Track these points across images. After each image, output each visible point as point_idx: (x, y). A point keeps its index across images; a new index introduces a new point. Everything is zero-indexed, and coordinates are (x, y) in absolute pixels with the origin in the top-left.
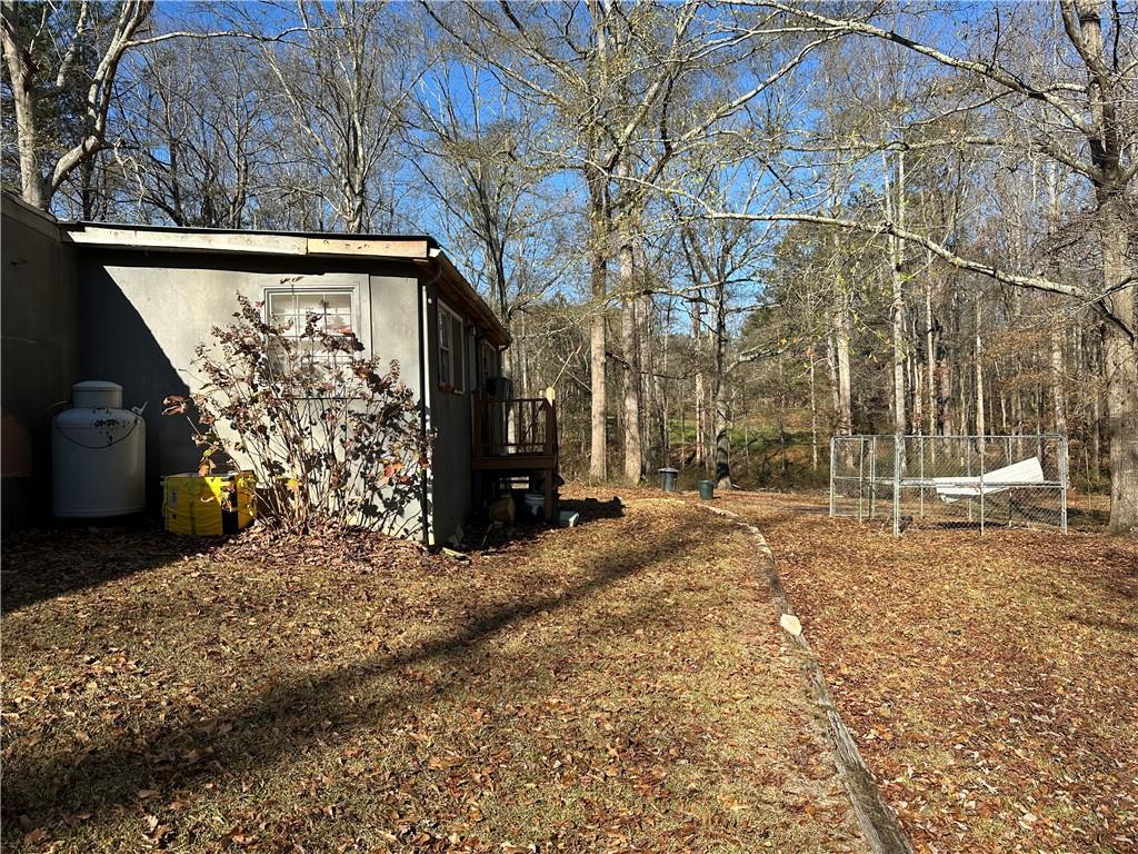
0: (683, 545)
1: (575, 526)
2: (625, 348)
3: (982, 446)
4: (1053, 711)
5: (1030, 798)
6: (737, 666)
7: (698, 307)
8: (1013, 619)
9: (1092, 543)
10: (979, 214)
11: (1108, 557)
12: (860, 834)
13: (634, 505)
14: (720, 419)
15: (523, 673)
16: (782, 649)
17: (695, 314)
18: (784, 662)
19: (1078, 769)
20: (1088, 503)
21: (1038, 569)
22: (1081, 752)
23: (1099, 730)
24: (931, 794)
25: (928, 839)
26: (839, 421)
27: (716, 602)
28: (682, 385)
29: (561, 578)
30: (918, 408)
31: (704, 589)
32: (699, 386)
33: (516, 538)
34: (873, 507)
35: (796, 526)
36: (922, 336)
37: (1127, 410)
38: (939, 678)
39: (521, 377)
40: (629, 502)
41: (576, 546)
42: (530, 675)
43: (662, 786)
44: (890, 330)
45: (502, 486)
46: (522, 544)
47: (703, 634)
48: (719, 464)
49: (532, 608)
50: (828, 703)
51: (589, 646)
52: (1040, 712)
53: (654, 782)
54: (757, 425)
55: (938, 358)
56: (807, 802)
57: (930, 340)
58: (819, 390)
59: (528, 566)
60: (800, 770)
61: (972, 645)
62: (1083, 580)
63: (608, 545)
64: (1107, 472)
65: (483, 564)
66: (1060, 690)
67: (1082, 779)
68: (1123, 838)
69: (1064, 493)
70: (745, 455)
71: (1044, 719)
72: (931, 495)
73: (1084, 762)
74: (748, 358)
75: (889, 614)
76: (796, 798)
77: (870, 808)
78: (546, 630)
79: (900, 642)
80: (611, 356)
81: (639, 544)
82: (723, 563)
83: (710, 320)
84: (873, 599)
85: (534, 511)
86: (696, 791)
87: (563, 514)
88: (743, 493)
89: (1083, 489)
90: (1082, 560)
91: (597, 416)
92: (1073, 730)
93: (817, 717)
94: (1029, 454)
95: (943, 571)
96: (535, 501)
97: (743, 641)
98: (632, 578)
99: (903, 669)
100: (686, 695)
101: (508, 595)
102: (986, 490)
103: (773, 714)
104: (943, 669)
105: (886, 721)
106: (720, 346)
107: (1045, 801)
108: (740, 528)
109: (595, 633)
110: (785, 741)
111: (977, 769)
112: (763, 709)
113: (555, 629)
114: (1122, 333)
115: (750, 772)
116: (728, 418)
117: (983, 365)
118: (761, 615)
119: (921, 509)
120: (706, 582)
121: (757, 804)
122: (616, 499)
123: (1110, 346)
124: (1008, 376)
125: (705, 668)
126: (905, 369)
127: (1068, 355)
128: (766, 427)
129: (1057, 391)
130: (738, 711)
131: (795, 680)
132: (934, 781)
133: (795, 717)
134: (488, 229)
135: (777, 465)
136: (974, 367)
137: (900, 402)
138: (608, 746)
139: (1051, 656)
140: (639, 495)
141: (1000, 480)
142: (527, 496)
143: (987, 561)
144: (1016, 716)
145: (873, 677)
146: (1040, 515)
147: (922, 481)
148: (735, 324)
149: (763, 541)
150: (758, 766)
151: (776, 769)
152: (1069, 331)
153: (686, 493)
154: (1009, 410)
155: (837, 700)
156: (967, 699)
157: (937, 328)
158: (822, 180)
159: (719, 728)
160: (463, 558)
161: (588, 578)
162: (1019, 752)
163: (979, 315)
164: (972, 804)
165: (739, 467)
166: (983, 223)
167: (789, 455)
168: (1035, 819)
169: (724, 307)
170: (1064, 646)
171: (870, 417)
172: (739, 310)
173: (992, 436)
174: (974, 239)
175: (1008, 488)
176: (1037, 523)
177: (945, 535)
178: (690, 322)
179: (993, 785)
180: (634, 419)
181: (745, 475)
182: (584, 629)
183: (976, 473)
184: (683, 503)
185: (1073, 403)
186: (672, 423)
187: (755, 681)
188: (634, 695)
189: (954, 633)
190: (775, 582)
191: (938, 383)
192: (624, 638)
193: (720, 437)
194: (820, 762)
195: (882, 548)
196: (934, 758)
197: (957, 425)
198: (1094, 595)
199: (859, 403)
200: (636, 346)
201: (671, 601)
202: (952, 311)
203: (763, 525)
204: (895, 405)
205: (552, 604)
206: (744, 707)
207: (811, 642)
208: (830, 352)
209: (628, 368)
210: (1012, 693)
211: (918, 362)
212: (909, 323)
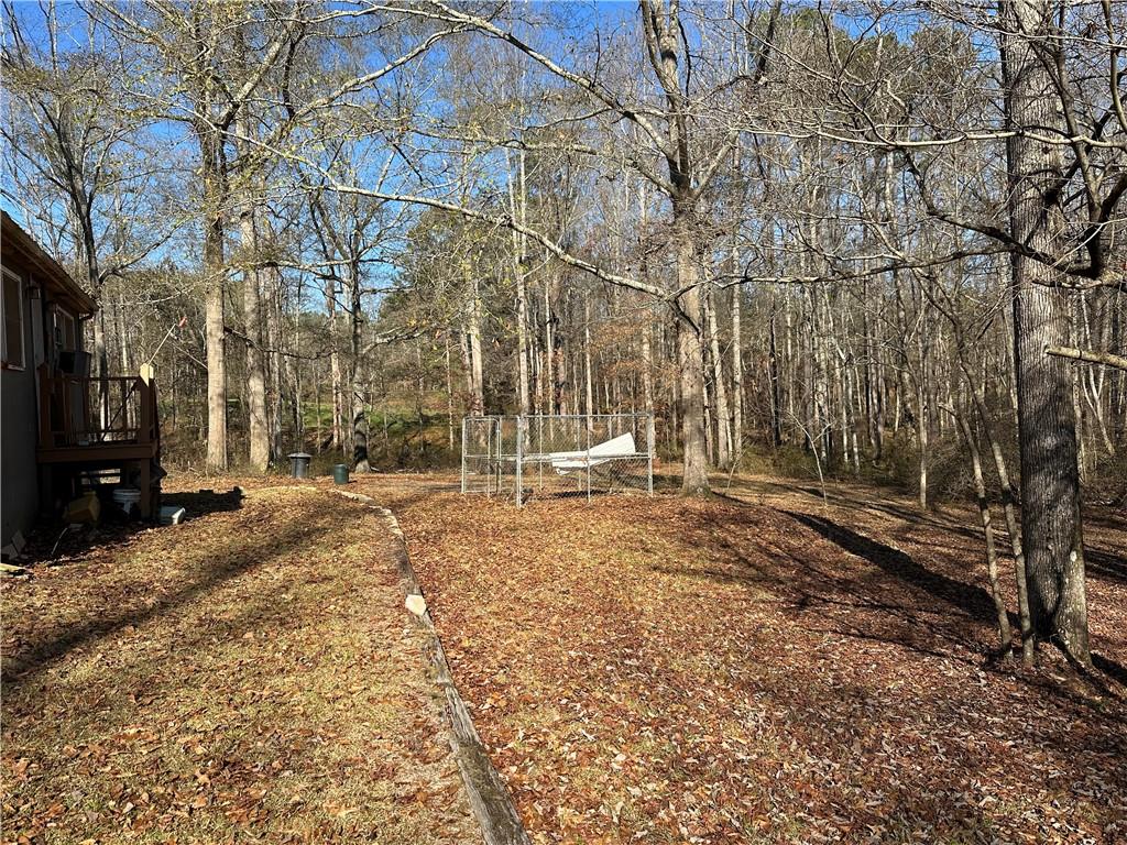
0: (308, 534)
1: (180, 522)
2: (248, 324)
3: (590, 424)
4: (641, 654)
5: (621, 739)
6: (356, 657)
7: (332, 286)
8: (612, 574)
9: (671, 502)
10: (585, 219)
11: (682, 514)
12: (469, 811)
13: (256, 495)
14: (357, 401)
15: (94, 704)
16: (405, 631)
17: (329, 292)
18: (405, 645)
19: (659, 704)
20: (668, 471)
21: (631, 528)
22: (661, 688)
23: (674, 666)
24: (539, 754)
25: (534, 798)
26: (473, 403)
27: (340, 591)
28: (315, 366)
29: (156, 584)
30: (540, 392)
31: (329, 579)
32: (335, 367)
33: (100, 542)
34: (500, 482)
35: (430, 505)
36: (542, 326)
37: (695, 392)
38: (550, 637)
39: (120, 354)
40: (252, 491)
41: (179, 546)
42: (102, 705)
43: (261, 806)
44: (514, 319)
45: (84, 481)
46: (108, 549)
47: (323, 629)
48: (357, 448)
49: (113, 624)
50: (447, 680)
51: (184, 660)
52: (630, 657)
53: (250, 803)
54: (396, 408)
55: (556, 347)
56: (419, 790)
57: (548, 330)
58: (454, 374)
59: (113, 574)
60: (415, 756)
61: (578, 602)
62: (664, 535)
63: (220, 541)
64: (681, 444)
65: (50, 577)
66: (646, 634)
67: (661, 712)
68: (691, 760)
69: (650, 462)
70: (384, 437)
71: (633, 662)
72: (548, 469)
73: (663, 697)
74: (385, 340)
75: (509, 582)
76: (408, 787)
77: (480, 782)
78: (127, 649)
79: (517, 607)
80: (230, 331)
81: (259, 537)
82: (351, 550)
83: (345, 300)
84: (495, 569)
85: (127, 508)
86: (299, 804)
87: (165, 510)
88: (382, 475)
89: (666, 459)
90: (663, 519)
91: (215, 398)
92: (655, 669)
93: (434, 697)
94: (626, 429)
95: (557, 536)
96: (127, 498)
97: (365, 629)
98: (246, 576)
99: (519, 633)
100: (298, 696)
101: (81, 612)
102: (592, 463)
103: (390, 702)
104: (554, 628)
105: (501, 687)
106: (356, 327)
107: (632, 739)
108: (372, 511)
109: (193, 644)
110: (402, 728)
111: (578, 720)
112: (380, 698)
113: (140, 645)
114: (691, 328)
115: (362, 769)
116: (367, 399)
117: (592, 355)
118: (387, 599)
119: (540, 482)
120: (331, 572)
121: (366, 803)
122: (237, 490)
123: (683, 339)
124: (611, 364)
125: (320, 665)
126: (528, 356)
127: (654, 347)
128: (406, 410)
129: (646, 377)
130: (354, 705)
131: (416, 662)
132: (541, 739)
133: (413, 702)
134: (70, 177)
135: (416, 447)
136: (584, 355)
137: (525, 386)
138: (197, 773)
139: (640, 604)
140: (265, 483)
141: (601, 453)
142: (117, 492)
143: (593, 525)
144: (611, 663)
145: (492, 646)
146: (634, 481)
147: (542, 457)
148: (372, 306)
149: (395, 523)
150: (370, 762)
151: (390, 760)
152: (656, 327)
153: (320, 479)
154: (611, 393)
155: (457, 674)
156: (572, 653)
157: (554, 320)
158: (450, 170)
159: (331, 726)
160: (21, 572)
161: (191, 581)
162: (613, 697)
163: (588, 309)
164: (574, 755)
165: (379, 449)
166: (590, 229)
167: (427, 436)
168: (625, 757)
169: (360, 287)
170: (650, 594)
171: (499, 400)
172: (374, 292)
173: (599, 415)
174: (583, 243)
175: (608, 460)
176: (631, 489)
177: (559, 504)
178: (325, 300)
179: (591, 733)
180: (260, 401)
181: (384, 457)
182: (180, 641)
183: (584, 448)
184: (314, 489)
185: (657, 387)
186: (306, 406)
187: (374, 670)
188: (236, 708)
189: (564, 593)
190: (405, 564)
191: (556, 369)
192: (230, 644)
193: (358, 419)
194: (434, 744)
195: (506, 519)
196: (543, 717)
197: (571, 408)
198: (672, 546)
199: (491, 386)
200: (261, 322)
201: (289, 597)
202: (566, 304)
203: (397, 506)
204: (520, 389)
205: (140, 617)
206: (358, 699)
207: (435, 619)
208: (464, 340)
209: (251, 346)
210: (609, 643)
211: (539, 350)
212: (531, 313)
